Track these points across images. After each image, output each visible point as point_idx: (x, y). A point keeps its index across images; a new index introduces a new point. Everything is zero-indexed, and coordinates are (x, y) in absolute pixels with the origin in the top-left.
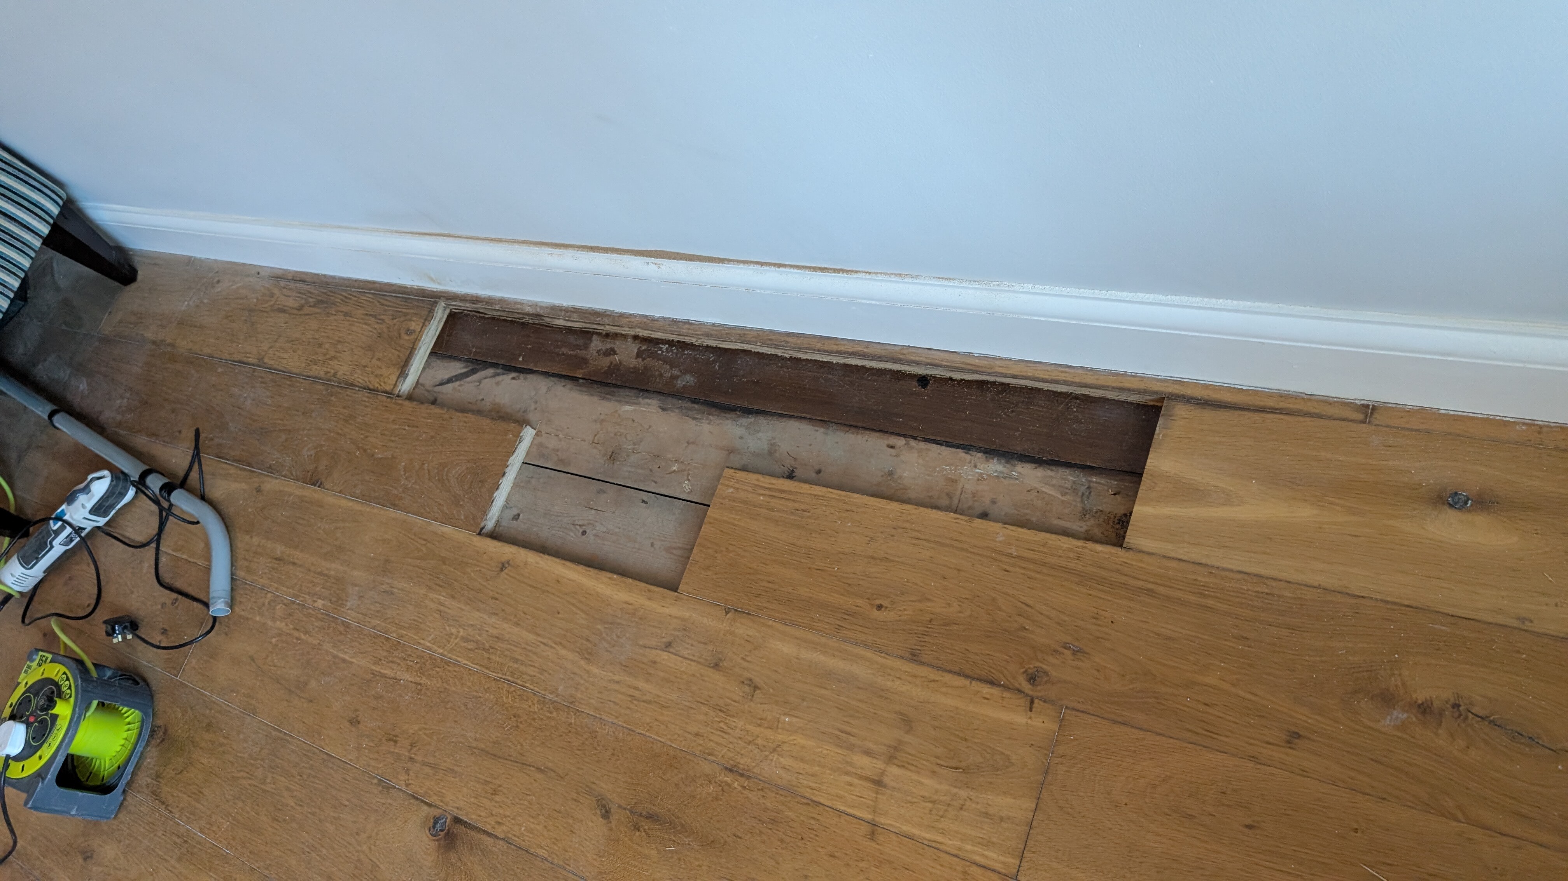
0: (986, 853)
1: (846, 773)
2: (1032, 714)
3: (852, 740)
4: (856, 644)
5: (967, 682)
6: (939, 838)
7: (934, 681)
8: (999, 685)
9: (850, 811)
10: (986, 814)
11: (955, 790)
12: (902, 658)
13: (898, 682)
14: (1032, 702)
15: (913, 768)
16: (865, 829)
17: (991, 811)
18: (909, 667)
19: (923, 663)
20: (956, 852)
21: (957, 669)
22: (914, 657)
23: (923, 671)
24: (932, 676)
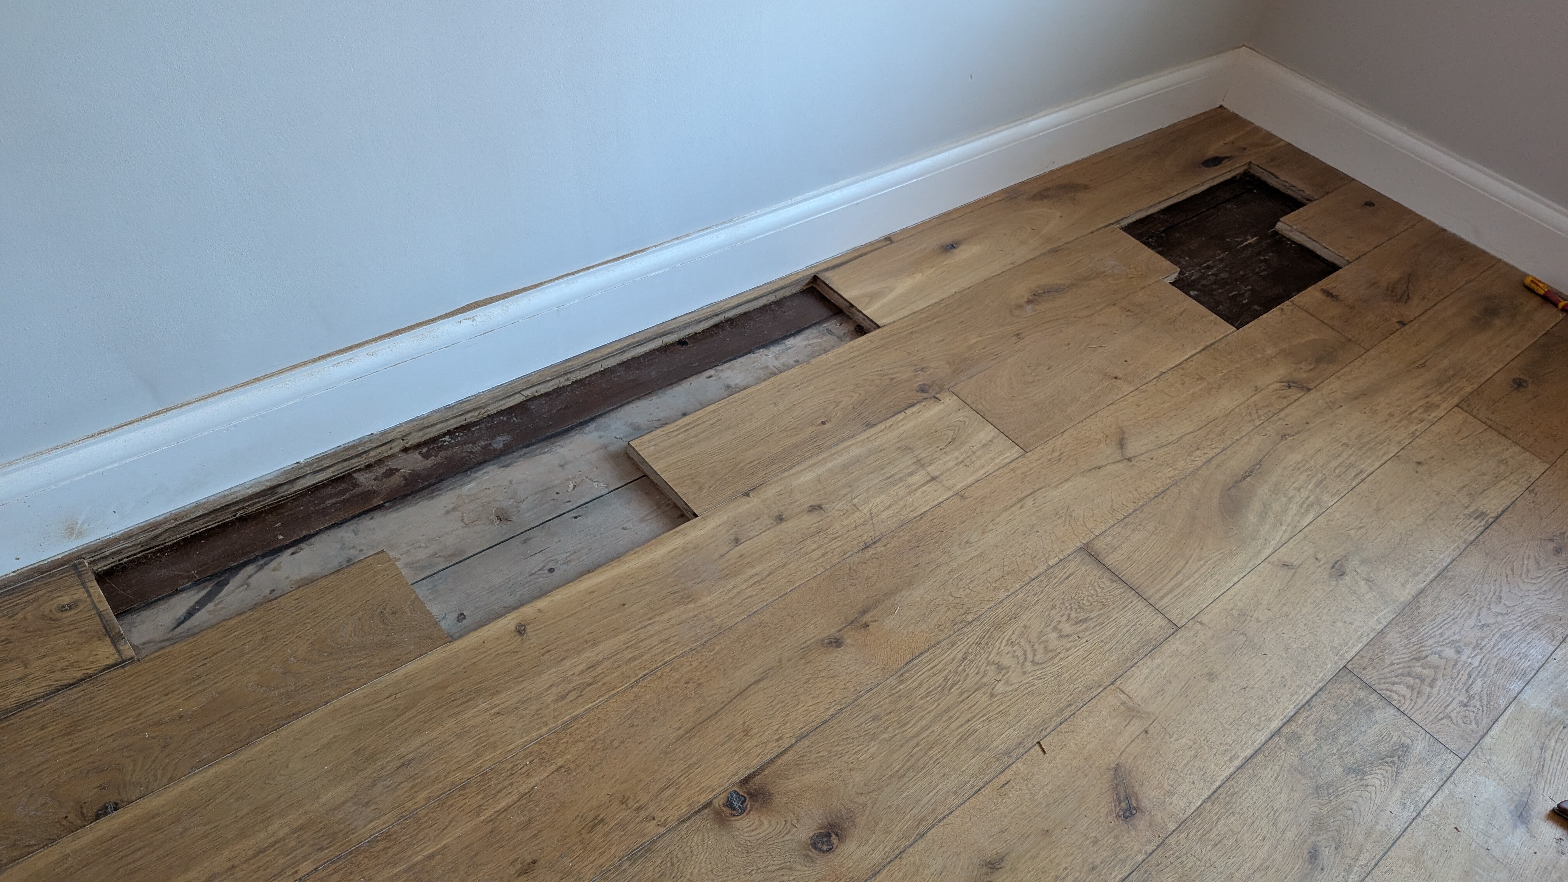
0: (1006, 456)
1: (916, 490)
2: (942, 402)
3: (897, 477)
4: (836, 445)
5: (903, 414)
6: (984, 470)
7: (891, 426)
8: (917, 403)
9: (941, 500)
10: (984, 445)
11: (962, 450)
12: (864, 431)
13: (878, 440)
14: (936, 398)
15: (935, 460)
16: (956, 499)
17: (984, 442)
18: (872, 431)
19: (875, 425)
20: (997, 468)
21: (892, 414)
22: (869, 426)
23: (881, 426)
24: (888, 425)
